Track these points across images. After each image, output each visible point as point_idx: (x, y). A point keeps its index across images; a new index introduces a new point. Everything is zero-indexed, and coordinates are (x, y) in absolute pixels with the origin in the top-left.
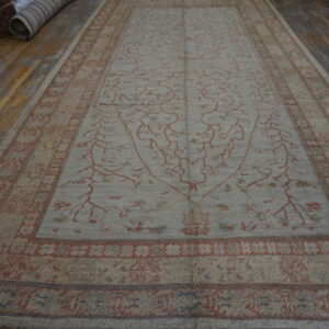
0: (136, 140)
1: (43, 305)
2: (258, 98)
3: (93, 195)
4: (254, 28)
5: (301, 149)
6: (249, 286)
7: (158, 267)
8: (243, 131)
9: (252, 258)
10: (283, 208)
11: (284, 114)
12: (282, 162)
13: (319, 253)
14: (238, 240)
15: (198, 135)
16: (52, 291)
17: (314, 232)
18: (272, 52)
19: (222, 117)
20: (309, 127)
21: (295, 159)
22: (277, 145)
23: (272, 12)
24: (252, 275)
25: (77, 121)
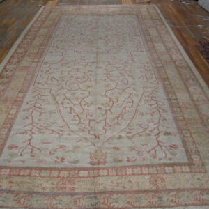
0: (61, 108)
1: (4, 201)
2: (145, 80)
3: (32, 141)
4: (147, 30)
5: (170, 113)
6: (130, 192)
7: (74, 183)
8: (133, 102)
9: (133, 177)
10: (154, 148)
11: (161, 90)
12: (156, 121)
13: (173, 173)
14: (125, 167)
15: (103, 104)
16: (10, 194)
17: (172, 162)
18: (157, 48)
19: (119, 93)
20: (176, 99)
21: (165, 119)
22: (154, 110)
23: (161, 20)
24: (132, 187)
25: (22, 95)
